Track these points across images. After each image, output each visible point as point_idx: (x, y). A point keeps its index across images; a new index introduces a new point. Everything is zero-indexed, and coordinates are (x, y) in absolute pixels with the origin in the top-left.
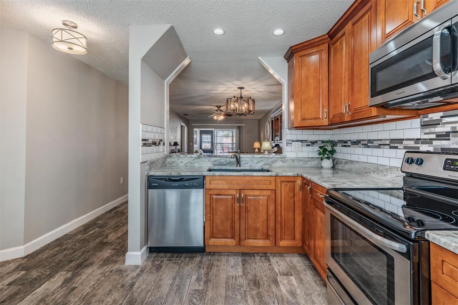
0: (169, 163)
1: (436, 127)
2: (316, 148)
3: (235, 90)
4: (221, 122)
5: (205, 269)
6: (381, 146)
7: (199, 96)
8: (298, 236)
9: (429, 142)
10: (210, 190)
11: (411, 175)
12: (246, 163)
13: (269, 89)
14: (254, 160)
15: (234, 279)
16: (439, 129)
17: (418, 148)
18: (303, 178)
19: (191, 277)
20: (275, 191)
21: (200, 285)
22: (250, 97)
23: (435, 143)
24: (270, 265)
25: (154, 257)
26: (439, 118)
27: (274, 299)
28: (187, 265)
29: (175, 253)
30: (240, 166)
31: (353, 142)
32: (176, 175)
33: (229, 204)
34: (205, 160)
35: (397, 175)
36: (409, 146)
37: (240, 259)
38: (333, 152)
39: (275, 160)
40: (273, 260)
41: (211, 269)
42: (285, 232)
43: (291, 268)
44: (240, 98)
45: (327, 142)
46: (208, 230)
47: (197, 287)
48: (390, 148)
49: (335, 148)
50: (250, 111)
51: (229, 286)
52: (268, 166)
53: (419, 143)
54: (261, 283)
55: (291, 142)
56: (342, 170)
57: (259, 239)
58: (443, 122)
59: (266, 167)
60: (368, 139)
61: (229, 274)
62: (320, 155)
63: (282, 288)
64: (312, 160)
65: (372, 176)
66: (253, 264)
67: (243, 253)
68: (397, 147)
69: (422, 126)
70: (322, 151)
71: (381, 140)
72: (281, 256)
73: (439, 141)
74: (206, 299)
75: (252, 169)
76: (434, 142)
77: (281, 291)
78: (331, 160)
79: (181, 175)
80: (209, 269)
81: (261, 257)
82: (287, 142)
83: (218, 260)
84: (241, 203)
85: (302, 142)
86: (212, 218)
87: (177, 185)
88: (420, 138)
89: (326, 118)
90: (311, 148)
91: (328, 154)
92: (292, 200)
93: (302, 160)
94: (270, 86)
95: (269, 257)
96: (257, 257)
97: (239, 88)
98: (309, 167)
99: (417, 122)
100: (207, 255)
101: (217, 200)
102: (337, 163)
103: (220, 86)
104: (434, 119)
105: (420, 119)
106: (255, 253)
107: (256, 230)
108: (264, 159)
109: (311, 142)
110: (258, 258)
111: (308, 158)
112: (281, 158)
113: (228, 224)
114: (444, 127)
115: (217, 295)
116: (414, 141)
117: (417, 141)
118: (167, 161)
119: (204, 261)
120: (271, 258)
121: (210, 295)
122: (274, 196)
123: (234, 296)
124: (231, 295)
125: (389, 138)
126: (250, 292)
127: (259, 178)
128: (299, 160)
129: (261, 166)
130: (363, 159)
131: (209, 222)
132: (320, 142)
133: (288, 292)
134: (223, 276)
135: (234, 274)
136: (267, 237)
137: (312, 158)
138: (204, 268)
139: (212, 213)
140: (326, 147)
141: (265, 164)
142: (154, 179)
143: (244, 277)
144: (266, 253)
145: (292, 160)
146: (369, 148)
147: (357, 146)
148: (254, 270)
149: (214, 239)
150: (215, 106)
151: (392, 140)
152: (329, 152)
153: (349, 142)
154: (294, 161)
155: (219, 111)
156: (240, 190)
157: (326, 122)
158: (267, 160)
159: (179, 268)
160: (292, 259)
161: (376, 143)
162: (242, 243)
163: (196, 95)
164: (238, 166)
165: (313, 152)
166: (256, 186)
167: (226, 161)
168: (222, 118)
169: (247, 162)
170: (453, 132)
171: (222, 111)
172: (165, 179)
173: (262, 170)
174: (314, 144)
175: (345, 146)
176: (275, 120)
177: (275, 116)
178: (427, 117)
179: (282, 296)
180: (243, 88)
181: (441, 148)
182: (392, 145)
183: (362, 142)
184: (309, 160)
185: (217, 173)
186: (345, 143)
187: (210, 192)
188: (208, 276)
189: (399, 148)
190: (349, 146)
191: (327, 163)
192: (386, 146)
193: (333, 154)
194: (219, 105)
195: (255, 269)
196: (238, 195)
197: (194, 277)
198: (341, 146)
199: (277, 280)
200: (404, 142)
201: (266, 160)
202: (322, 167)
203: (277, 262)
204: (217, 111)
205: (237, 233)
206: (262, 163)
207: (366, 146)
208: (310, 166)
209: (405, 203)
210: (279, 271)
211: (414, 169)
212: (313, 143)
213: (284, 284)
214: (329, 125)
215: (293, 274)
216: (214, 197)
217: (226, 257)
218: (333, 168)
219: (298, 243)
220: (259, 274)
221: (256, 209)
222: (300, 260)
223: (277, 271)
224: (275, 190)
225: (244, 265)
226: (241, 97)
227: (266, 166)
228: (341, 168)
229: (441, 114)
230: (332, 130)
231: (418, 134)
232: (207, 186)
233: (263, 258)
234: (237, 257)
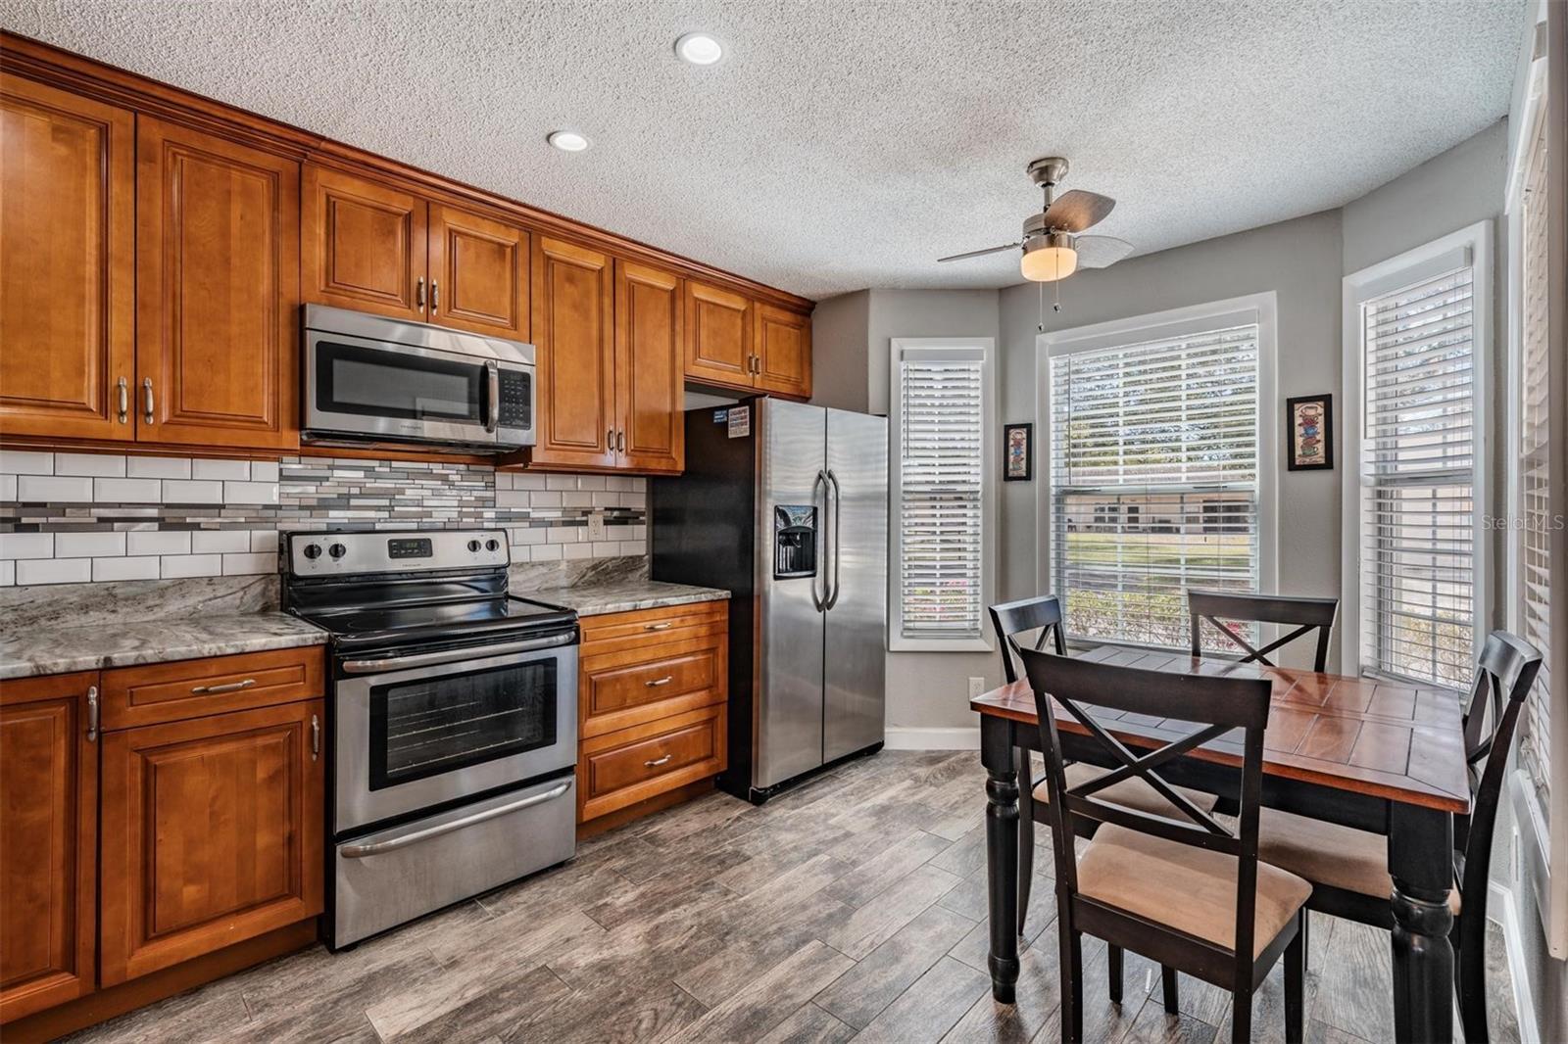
1: (319, 484)
16: (326, 489)
23: (316, 514)
26: (325, 468)
35: (207, 597)
36: (241, 520)
68: (199, 524)
69: (281, 478)
73: (325, 512)
76: (314, 512)
88: (276, 503)
116: (256, 511)
117: (269, 509)
151: (170, 505)
182: (172, 520)
189: (202, 526)
192: (145, 524)
200: (226, 513)
211: (330, 566)
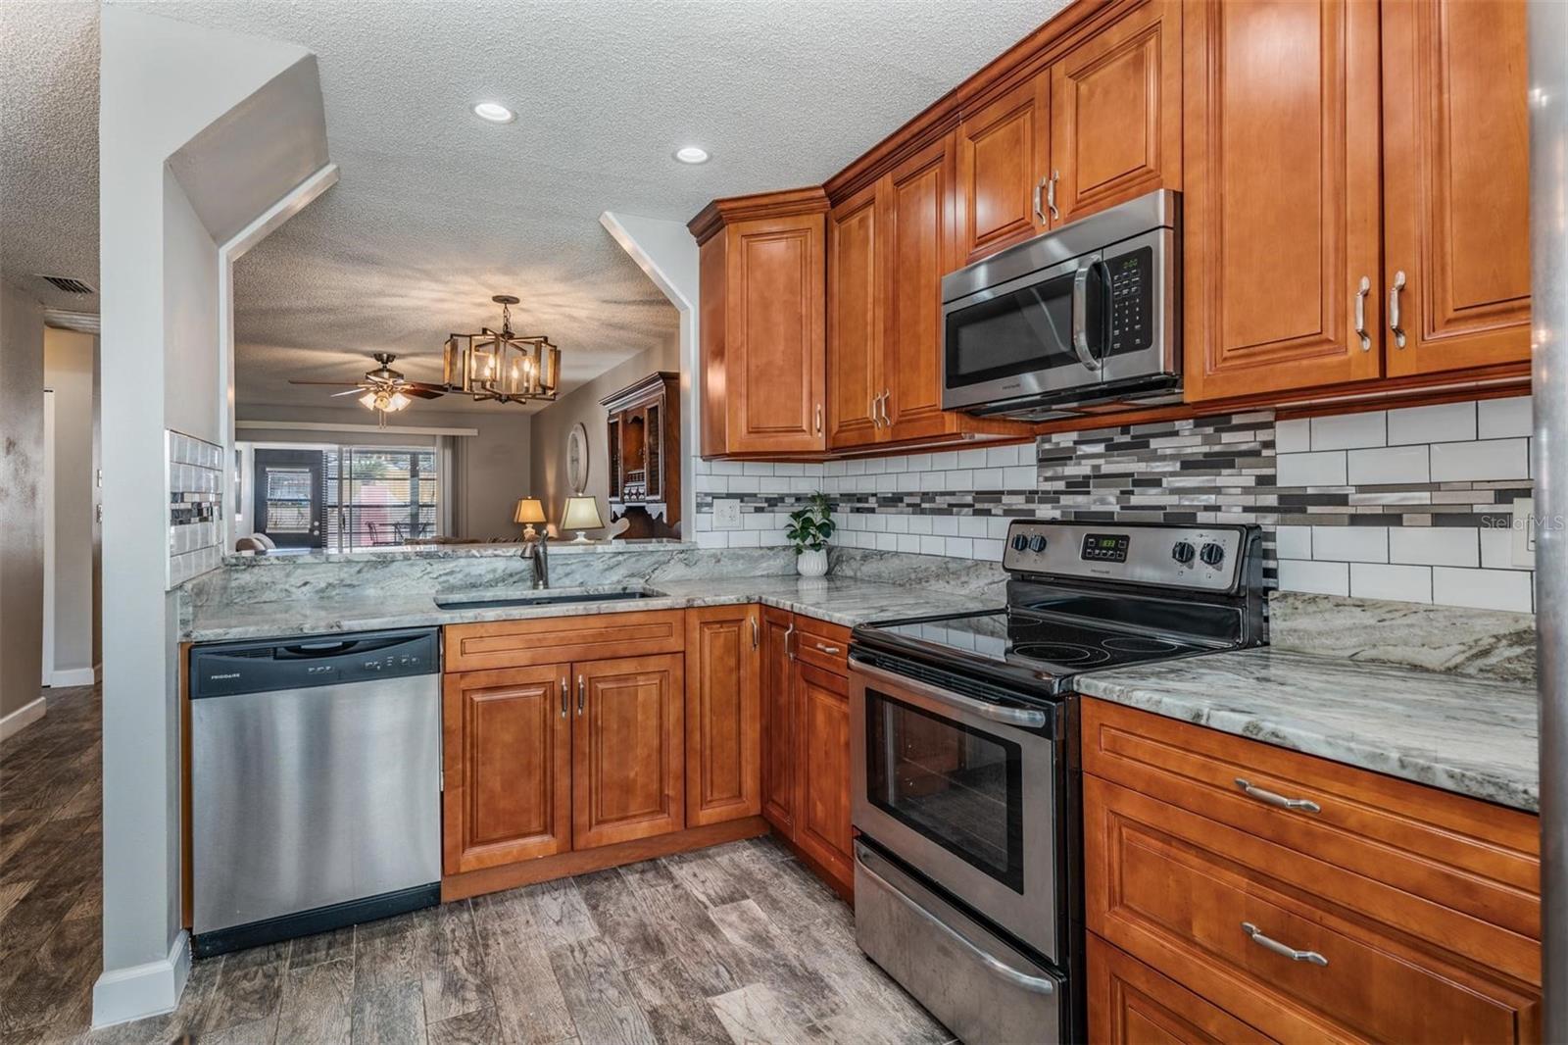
0: (242, 589)
1: (1066, 465)
2: (782, 518)
3: (481, 305)
4: (393, 419)
5: (464, 953)
6: (955, 509)
7: (310, 311)
8: (750, 783)
9: (1052, 497)
10: (461, 677)
11: (1021, 578)
12: (567, 575)
13: (608, 313)
14: (595, 563)
15: (576, 954)
16: (1071, 470)
17: (1032, 512)
18: (765, 608)
19: (421, 990)
20: (682, 655)
21: (464, 1000)
22: (546, 339)
23: (1065, 500)
24: (676, 887)
25: (226, 972)
26: (1071, 444)
27: (714, 968)
28: (386, 958)
29: (311, 935)
30: (546, 586)
31: (884, 498)
32: (322, 631)
33: (536, 719)
34: (407, 570)
35: (993, 580)
36: (1014, 507)
37: (575, 896)
38: (827, 528)
39: (662, 559)
40: (683, 872)
41: (486, 946)
42: (715, 778)
43: (739, 879)
44: (502, 336)
45: (813, 499)
46: (458, 818)
47: (456, 1009)
48: (974, 515)
49: (833, 517)
50: (545, 389)
51: (567, 974)
52: (642, 581)
53: (1034, 502)
54: (666, 939)
55: (709, 499)
56: (854, 579)
57: (634, 816)
58: (1079, 453)
59: (637, 585)
60: (922, 490)
61: (556, 944)
62: (795, 538)
63: (728, 936)
64: (771, 553)
65: (933, 588)
66: (625, 898)
67: (580, 876)
68: (990, 510)
69: (1040, 460)
70: (798, 526)
71: (953, 494)
72: (703, 857)
73: (1071, 497)
74: (507, 1031)
75: (591, 593)
76: (1062, 497)
77: (728, 943)
78: (823, 552)
79: (345, 629)
80: (481, 949)
81: (643, 872)
82: (699, 500)
83: (500, 916)
84: (576, 706)
85: (742, 501)
86: (468, 774)
87: (328, 668)
88: (1035, 489)
89: (819, 431)
90: (765, 518)
91: (814, 536)
92: (734, 677)
93: (743, 557)
94: (613, 306)
95: (665, 867)
96: (630, 878)
97: (497, 299)
98: (762, 576)
99: (1029, 451)
100: (451, 911)
101: (491, 707)
102: (839, 561)
103: (424, 284)
104: (1062, 445)
105: (1035, 445)
106: (620, 867)
107: (627, 788)
108: (626, 556)
109: (767, 500)
110: (632, 879)
111: (761, 548)
112: (682, 552)
113: (531, 789)
114: (1079, 464)
115: (538, 1010)
116: (1024, 497)
117: (1031, 495)
118: (234, 584)
119: (448, 931)
120: (674, 869)
121: (514, 1018)
122: (679, 673)
123: (596, 995)
124: (583, 997)
125: (971, 489)
126: (640, 972)
127: (634, 619)
128: (736, 555)
129: (619, 582)
130: (908, 545)
131: (460, 790)
132: (793, 500)
133: (746, 940)
134: (537, 955)
135: (572, 940)
136: (661, 805)
137: (771, 548)
138: (457, 952)
139: (468, 755)
140: (808, 515)
141: (632, 575)
142: (220, 653)
143: (607, 940)
144: (653, 860)
145: (714, 556)
146: (925, 514)
147: (893, 510)
148: (631, 913)
149: (478, 850)
150: (367, 354)
151: (977, 493)
152: (820, 528)
153: (872, 500)
154: (719, 561)
155: (386, 375)
156: (572, 663)
157: (819, 442)
158: (638, 560)
159: (358, 978)
160: (736, 857)
161: (941, 502)
162: (581, 842)
163: (302, 303)
164: (541, 587)
165: (773, 528)
166: (623, 648)
167: (494, 571)
168: (399, 402)
169: (568, 569)
170: (1095, 477)
171: (400, 376)
172: (275, 649)
173: (625, 595)
174: (776, 505)
175: (858, 510)
176: (625, 422)
177: (625, 411)
178: (1049, 441)
179: (734, 954)
180: (515, 301)
181: (1075, 512)
182: (978, 506)
183: (907, 500)
184: (763, 556)
185: (490, 614)
186: (859, 503)
187: (463, 685)
188: (483, 970)
189: (993, 512)
190: (872, 511)
191: (813, 563)
192: (966, 510)
193: (827, 535)
194: (386, 349)
195: (634, 909)
196: (564, 683)
197: (433, 986)
198: (849, 509)
199: (708, 920)
200: (1005, 499)
201: (634, 559)
202: (798, 574)
203: (695, 875)
204: (376, 373)
205: (562, 812)
206: (622, 571)
207: (917, 509)
208: (765, 573)
209: (1010, 644)
210: (708, 896)
211: (1030, 562)
212: (773, 502)
213: (730, 925)
214: (826, 451)
215: (748, 893)
216: (478, 698)
217: (526, 901)
218: (829, 575)
219: (751, 805)
220: (653, 920)
221: (626, 723)
222: (758, 854)
223: (703, 898)
224: (684, 652)
225: (594, 908)
226: (508, 334)
227: (634, 580)
228: (850, 573)
229: (1074, 436)
230: (821, 465)
231: (1030, 478)
232: (454, 661)
233: (650, 876)
234: (562, 891)
